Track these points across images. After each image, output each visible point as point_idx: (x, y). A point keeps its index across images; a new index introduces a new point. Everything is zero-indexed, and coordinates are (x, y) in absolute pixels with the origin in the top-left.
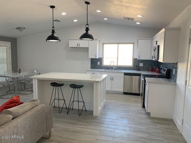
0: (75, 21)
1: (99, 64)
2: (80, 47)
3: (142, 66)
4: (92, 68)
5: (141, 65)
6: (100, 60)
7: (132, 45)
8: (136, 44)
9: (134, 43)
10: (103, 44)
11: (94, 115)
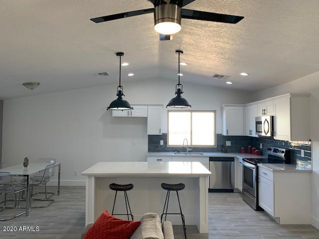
0: (131, 75)
1: (163, 144)
2: (132, 116)
3: (230, 145)
4: (150, 150)
5: (228, 143)
6: (164, 137)
7: (212, 114)
8: (218, 112)
9: (216, 111)
10: (169, 111)
11: (201, 232)
